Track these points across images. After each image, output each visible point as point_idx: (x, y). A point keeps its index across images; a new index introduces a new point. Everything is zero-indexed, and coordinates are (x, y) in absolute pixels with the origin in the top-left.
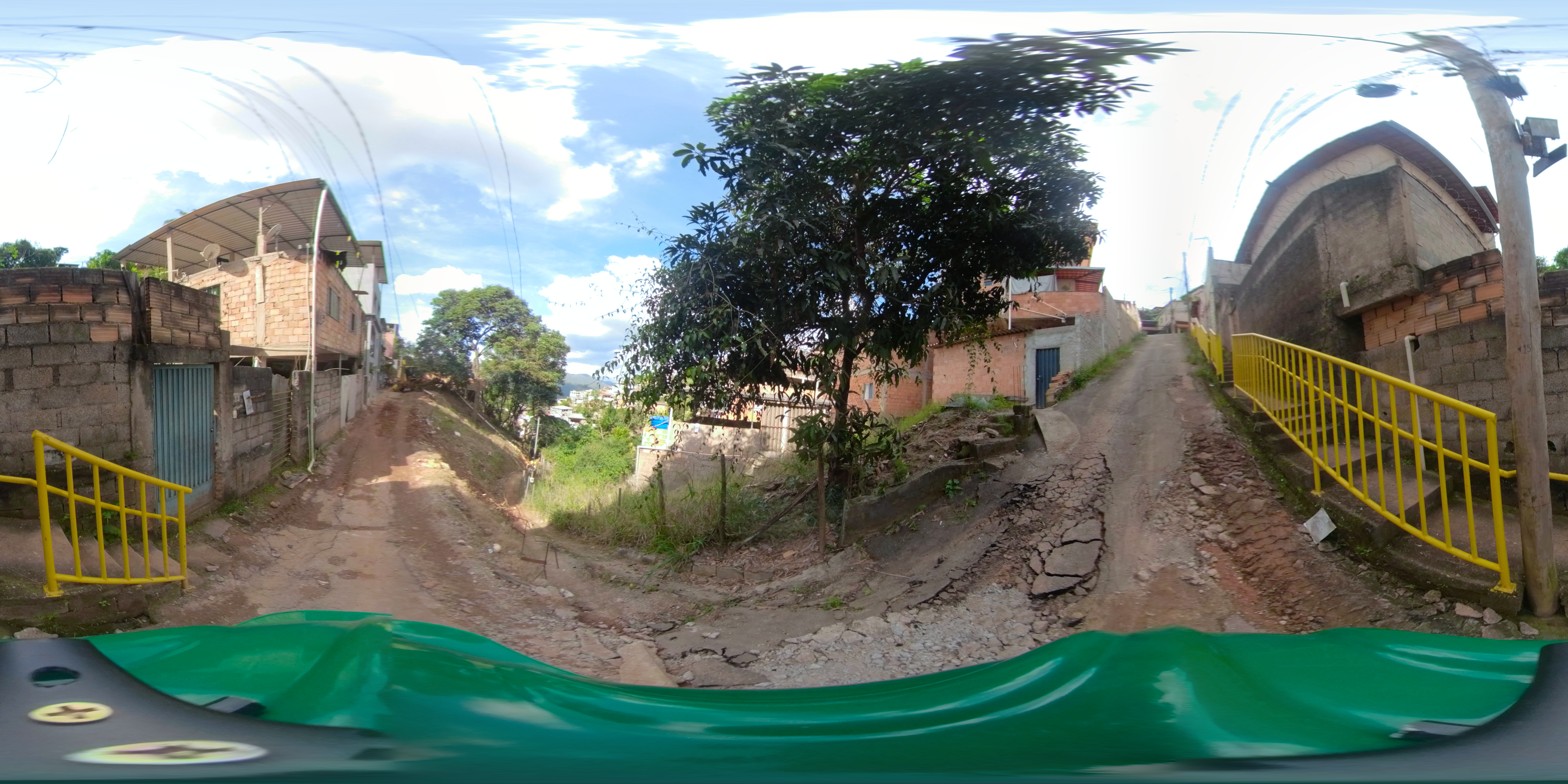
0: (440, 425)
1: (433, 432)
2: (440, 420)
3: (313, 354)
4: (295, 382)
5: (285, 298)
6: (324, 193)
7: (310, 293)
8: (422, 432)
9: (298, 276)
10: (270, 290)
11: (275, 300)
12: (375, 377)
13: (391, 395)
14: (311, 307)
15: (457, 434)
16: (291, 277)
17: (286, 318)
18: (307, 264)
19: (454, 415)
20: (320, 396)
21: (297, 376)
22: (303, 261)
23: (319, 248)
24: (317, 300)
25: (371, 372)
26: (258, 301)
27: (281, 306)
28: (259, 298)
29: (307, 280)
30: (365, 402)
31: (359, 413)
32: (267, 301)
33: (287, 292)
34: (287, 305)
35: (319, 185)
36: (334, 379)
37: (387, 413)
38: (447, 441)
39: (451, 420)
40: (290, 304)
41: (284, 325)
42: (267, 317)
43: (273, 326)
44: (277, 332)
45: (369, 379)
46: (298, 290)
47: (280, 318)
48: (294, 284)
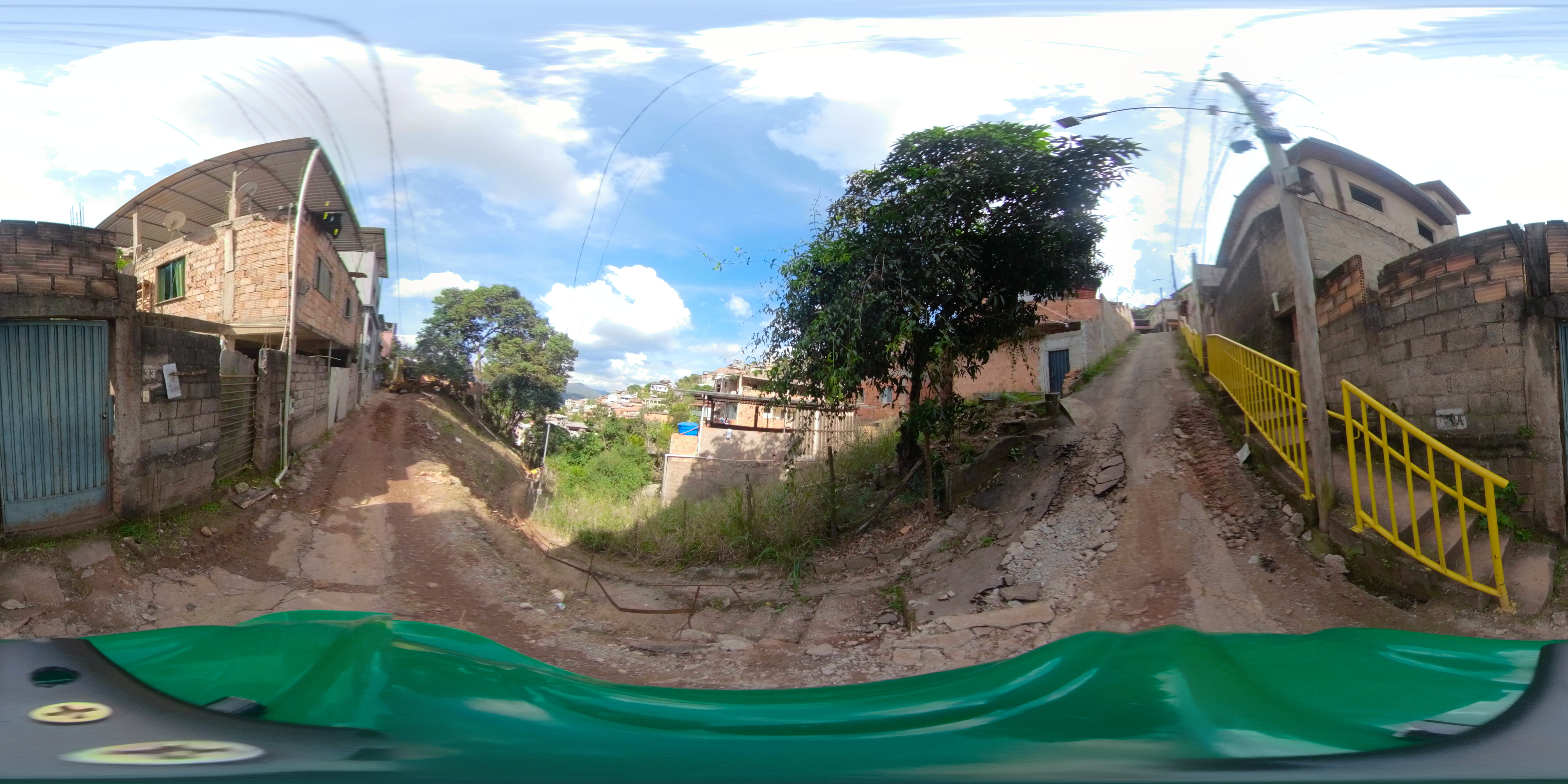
0: (440, 430)
1: (434, 438)
2: (440, 425)
3: (291, 331)
4: (262, 364)
5: (259, 264)
6: (315, 152)
7: (290, 257)
8: (422, 437)
9: (276, 238)
10: (241, 256)
11: (246, 267)
12: (370, 376)
13: (386, 396)
14: (290, 274)
15: (458, 440)
16: (268, 240)
17: (259, 288)
18: (288, 225)
19: (454, 420)
20: (300, 387)
21: (265, 356)
22: (284, 222)
23: (305, 206)
24: (298, 266)
25: (366, 368)
26: (227, 270)
27: (253, 274)
28: (228, 266)
29: (287, 242)
30: (358, 402)
31: (351, 413)
32: (237, 269)
33: (262, 257)
34: (260, 272)
35: (310, 144)
36: (321, 369)
37: (382, 415)
38: (448, 448)
39: (452, 425)
40: (266, 271)
41: (256, 296)
42: (236, 288)
43: (243, 298)
44: (247, 305)
45: (364, 376)
46: (275, 254)
47: (252, 288)
48: (270, 247)
